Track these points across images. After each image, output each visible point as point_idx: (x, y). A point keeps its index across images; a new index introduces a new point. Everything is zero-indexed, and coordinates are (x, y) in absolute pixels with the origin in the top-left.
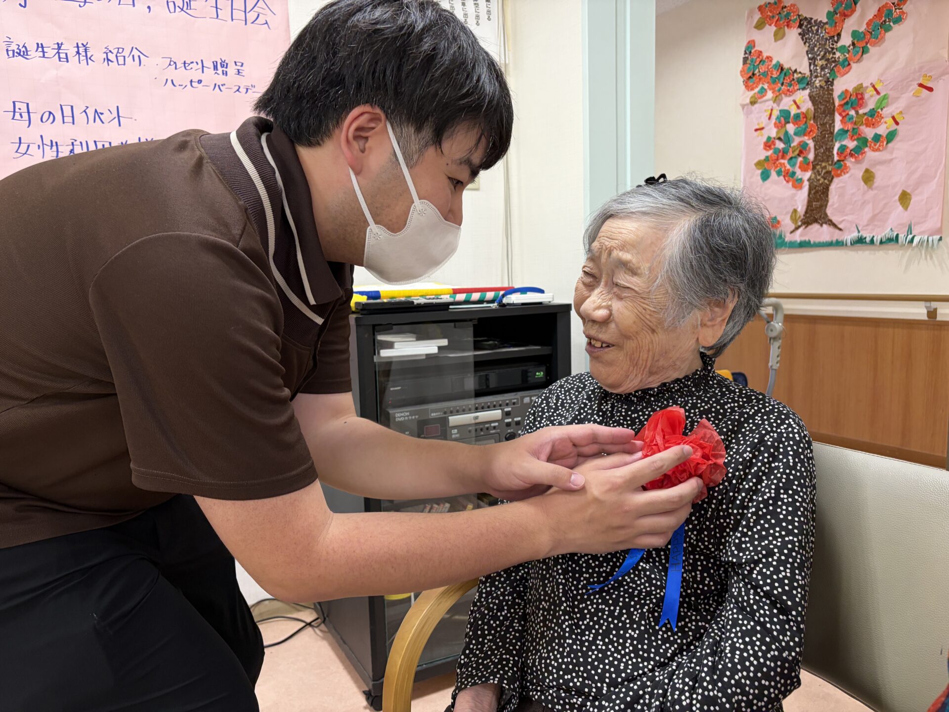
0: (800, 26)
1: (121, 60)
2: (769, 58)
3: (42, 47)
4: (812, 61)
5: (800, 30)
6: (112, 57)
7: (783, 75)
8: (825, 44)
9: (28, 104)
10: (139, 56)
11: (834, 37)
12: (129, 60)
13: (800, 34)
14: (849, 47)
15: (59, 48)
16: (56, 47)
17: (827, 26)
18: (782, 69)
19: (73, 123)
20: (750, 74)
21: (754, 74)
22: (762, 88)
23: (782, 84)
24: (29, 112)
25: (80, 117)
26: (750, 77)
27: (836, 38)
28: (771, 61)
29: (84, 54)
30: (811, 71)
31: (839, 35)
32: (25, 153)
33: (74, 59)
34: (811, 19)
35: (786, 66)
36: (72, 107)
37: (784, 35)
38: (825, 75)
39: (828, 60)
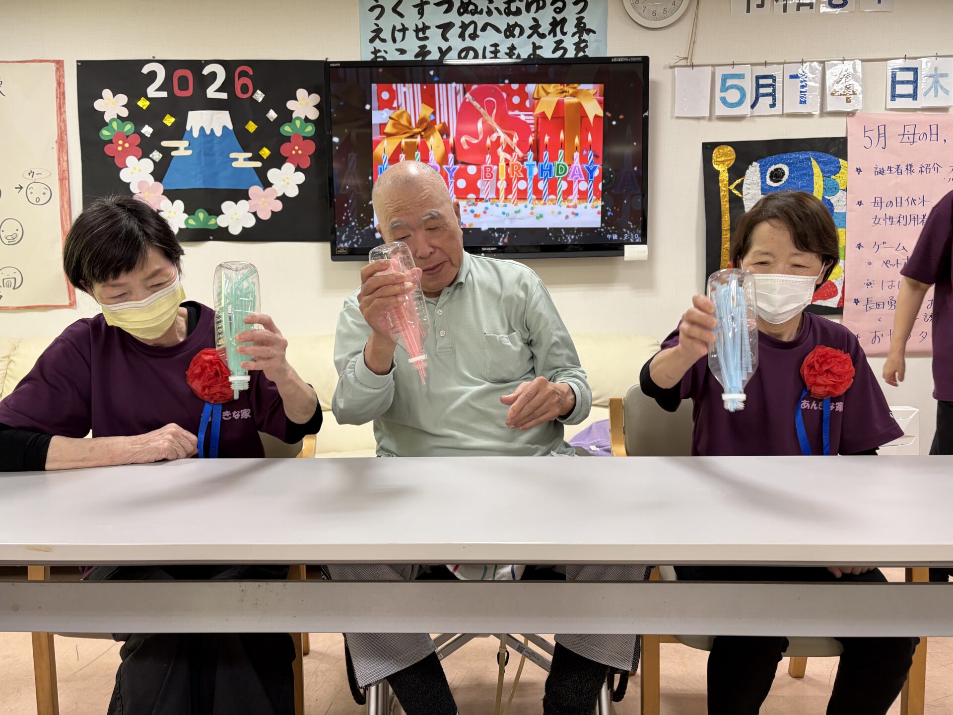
1: (928, 170)
3: (890, 168)
6: (924, 169)
9: (881, 198)
10: (937, 168)
12: (932, 170)
15: (898, 168)
16: (897, 167)
19: (901, 206)
24: (881, 202)
25: (905, 203)
29: (910, 169)
32: (878, 223)
33: (904, 173)
36: (901, 198)
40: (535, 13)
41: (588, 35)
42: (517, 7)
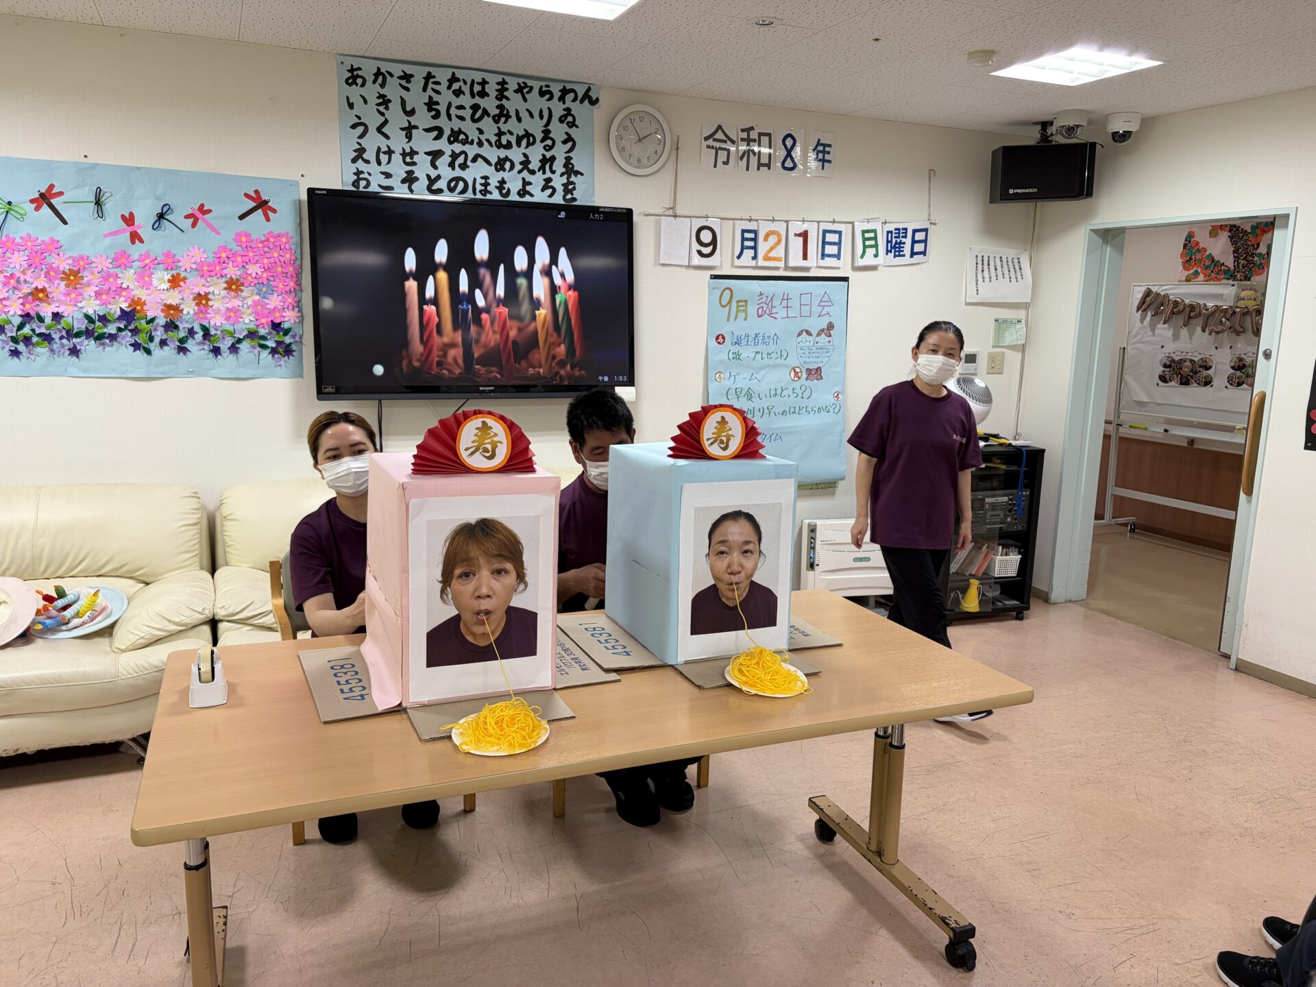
0: (1230, 231)
2: (1205, 250)
4: (1236, 259)
5: (1230, 234)
7: (1213, 264)
8: (1247, 249)
11: (1254, 245)
13: (1229, 237)
14: (1264, 255)
17: (1250, 236)
18: (1213, 261)
20: (1188, 258)
21: (1191, 259)
22: (1196, 271)
23: (1212, 272)
26: (1188, 260)
27: (1256, 246)
28: (1205, 251)
30: (1235, 266)
31: (1258, 245)
34: (1239, 227)
35: (1216, 259)
37: (1216, 235)
38: (1244, 272)
39: (1248, 261)
40: (526, 148)
41: (576, 176)
42: (508, 141)
